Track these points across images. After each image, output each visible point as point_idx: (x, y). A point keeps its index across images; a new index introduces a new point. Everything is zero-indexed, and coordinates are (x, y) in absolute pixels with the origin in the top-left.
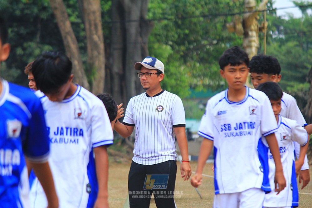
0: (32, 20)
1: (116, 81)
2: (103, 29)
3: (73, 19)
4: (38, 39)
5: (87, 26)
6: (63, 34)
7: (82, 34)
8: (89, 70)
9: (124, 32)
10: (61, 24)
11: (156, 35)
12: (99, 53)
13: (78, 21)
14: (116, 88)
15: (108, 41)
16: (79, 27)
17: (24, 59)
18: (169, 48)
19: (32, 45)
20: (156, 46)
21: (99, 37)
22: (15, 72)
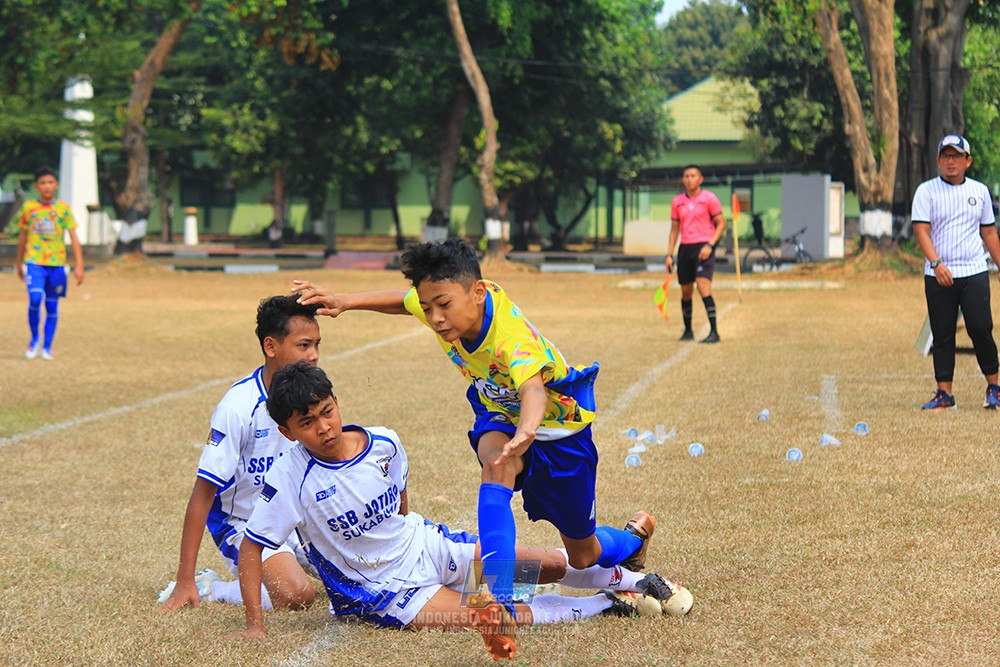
0: (797, 67)
1: (915, 157)
2: (898, 81)
3: (856, 66)
4: (805, 95)
5: (875, 77)
6: (840, 87)
7: (869, 87)
8: (877, 139)
9: (929, 84)
10: (837, 74)
11: (975, 90)
12: (891, 116)
13: (865, 68)
14: (915, 166)
15: (905, 99)
16: (864, 78)
17: (786, 123)
18: (993, 108)
19: (797, 102)
20: (974, 105)
21: (891, 92)
22: (772, 142)
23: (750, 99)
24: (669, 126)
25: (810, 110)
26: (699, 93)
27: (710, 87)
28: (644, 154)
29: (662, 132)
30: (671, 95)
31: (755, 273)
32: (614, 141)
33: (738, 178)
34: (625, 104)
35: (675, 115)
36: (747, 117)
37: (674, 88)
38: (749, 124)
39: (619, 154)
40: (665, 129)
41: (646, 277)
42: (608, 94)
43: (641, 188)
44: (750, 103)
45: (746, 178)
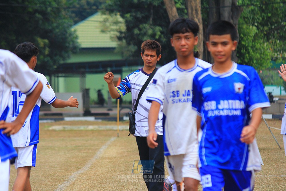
0: (146, 6)
2: (202, 13)
3: (178, 5)
4: (151, 22)
5: (190, 12)
7: (185, 17)
9: (219, 15)
10: (169, 10)
11: (244, 18)
13: (183, 7)
15: (206, 23)
16: (183, 12)
17: (140, 37)
18: (255, 28)
19: (147, 26)
20: (245, 26)
21: (199, 20)
22: (133, 48)
23: (120, 25)
24: (74, 40)
25: (154, 31)
26: (92, 21)
27: (98, 17)
28: (61, 56)
29: (71, 43)
30: (76, 23)
31: (125, 121)
32: (44, 48)
33: (114, 69)
34: (50, 28)
35: (79, 33)
36: (118, 34)
37: (77, 19)
38: (120, 39)
39: (48, 55)
40: (73, 42)
41: (64, 124)
42: (41, 22)
43: (60, 75)
44: (120, 27)
45: (118, 69)
